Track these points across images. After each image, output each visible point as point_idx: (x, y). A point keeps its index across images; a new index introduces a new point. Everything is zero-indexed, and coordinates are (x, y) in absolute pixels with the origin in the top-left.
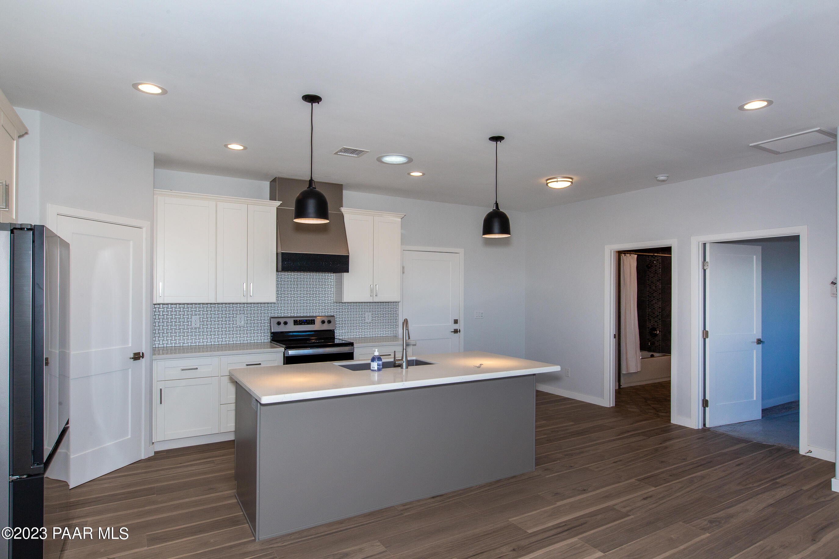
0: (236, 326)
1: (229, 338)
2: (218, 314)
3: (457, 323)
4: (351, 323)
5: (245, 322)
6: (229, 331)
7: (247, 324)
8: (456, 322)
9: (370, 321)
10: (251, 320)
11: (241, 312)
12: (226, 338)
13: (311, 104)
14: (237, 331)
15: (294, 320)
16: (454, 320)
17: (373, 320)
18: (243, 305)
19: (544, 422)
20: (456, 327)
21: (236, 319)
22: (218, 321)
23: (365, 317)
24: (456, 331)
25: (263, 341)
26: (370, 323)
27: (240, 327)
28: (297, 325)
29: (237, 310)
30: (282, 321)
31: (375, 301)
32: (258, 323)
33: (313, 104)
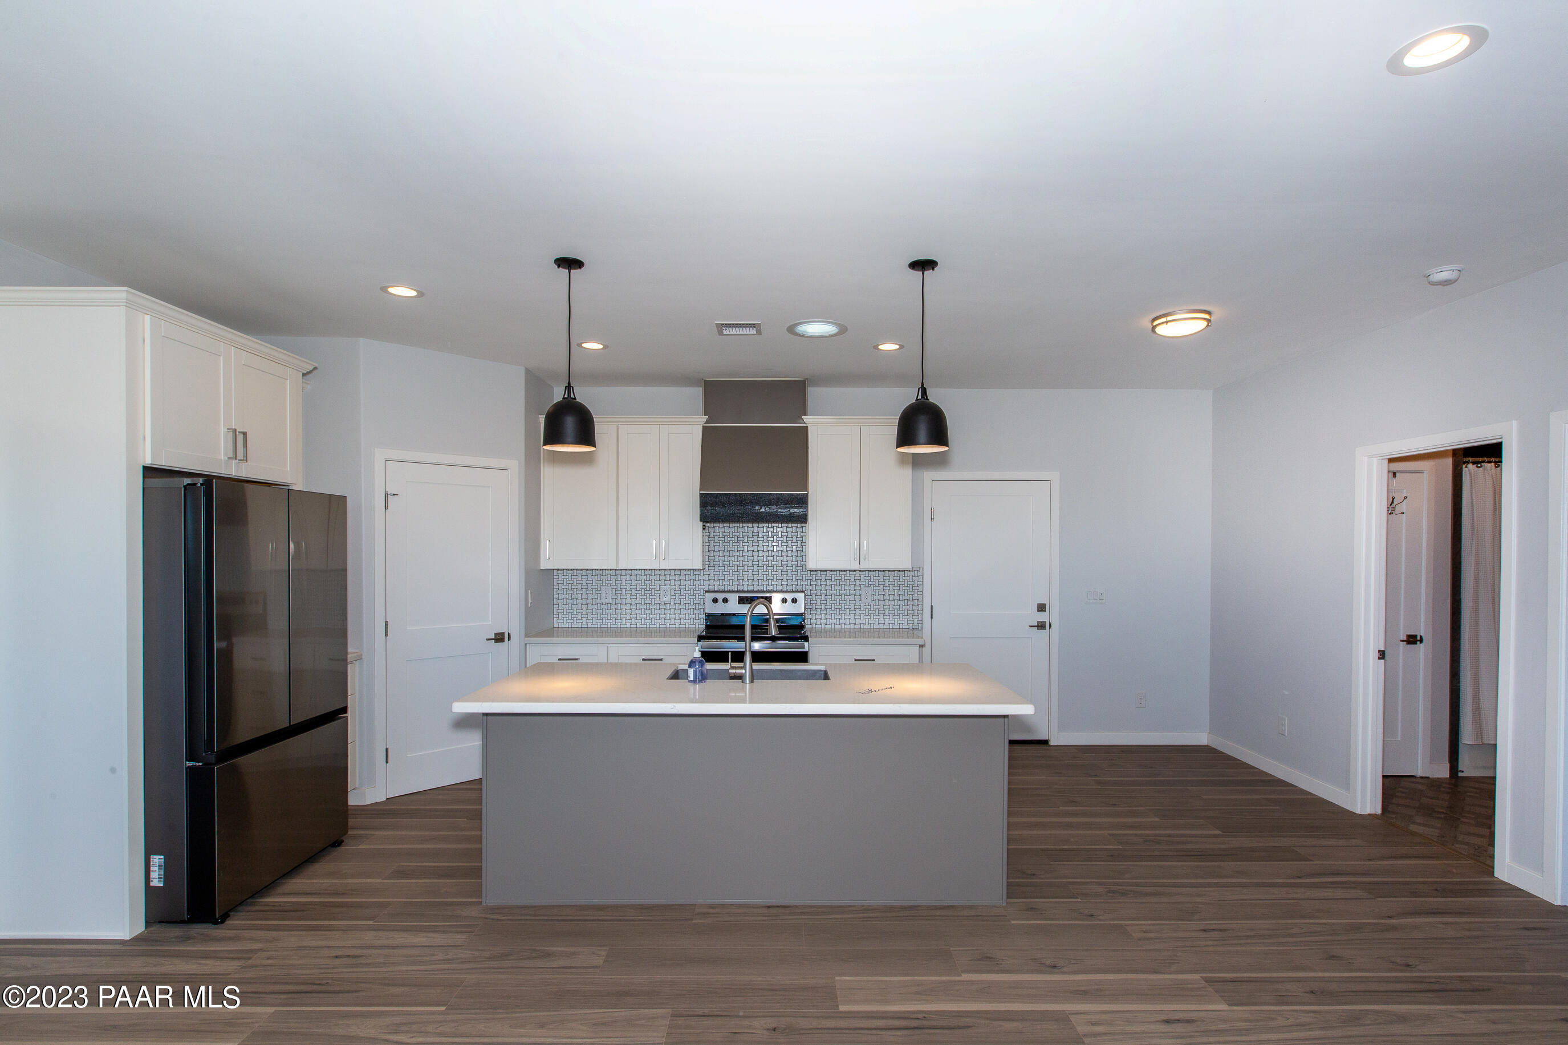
0: (659, 602)
1: (650, 619)
2: (636, 585)
3: (1045, 611)
4: (836, 604)
5: (672, 597)
6: (650, 609)
7: (675, 599)
8: (1042, 608)
9: (869, 600)
10: (680, 595)
11: (666, 582)
12: (646, 619)
13: (567, 271)
14: (660, 609)
15: (739, 597)
16: (1038, 604)
17: (874, 600)
18: (669, 573)
19: (1157, 819)
20: (1043, 617)
21: (659, 592)
22: (636, 594)
23: (860, 595)
24: (1041, 626)
25: (697, 627)
26: (870, 605)
27: (665, 604)
28: (744, 603)
29: (660, 580)
30: (720, 597)
31: (863, 567)
32: (690, 599)
33: (572, 271)
